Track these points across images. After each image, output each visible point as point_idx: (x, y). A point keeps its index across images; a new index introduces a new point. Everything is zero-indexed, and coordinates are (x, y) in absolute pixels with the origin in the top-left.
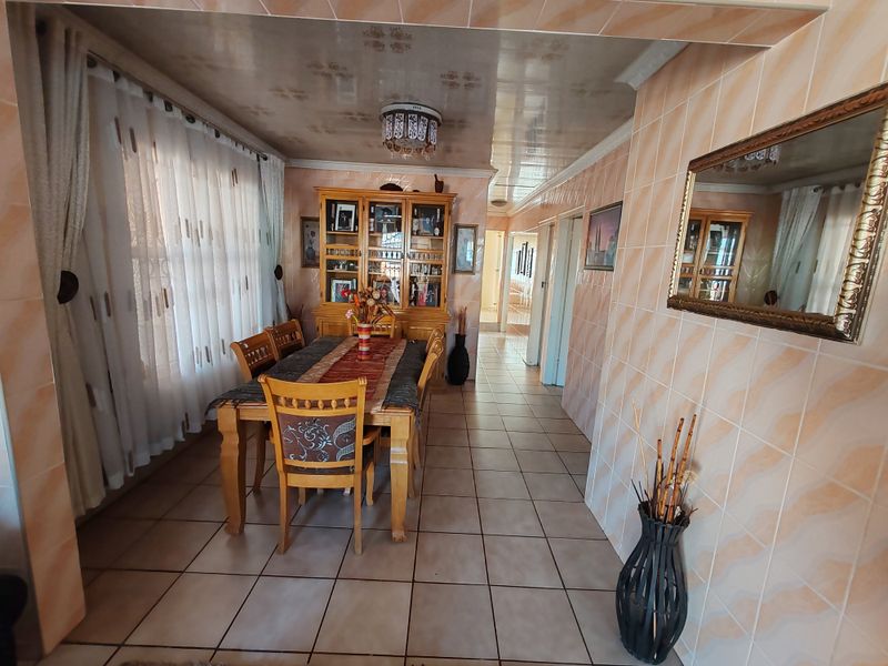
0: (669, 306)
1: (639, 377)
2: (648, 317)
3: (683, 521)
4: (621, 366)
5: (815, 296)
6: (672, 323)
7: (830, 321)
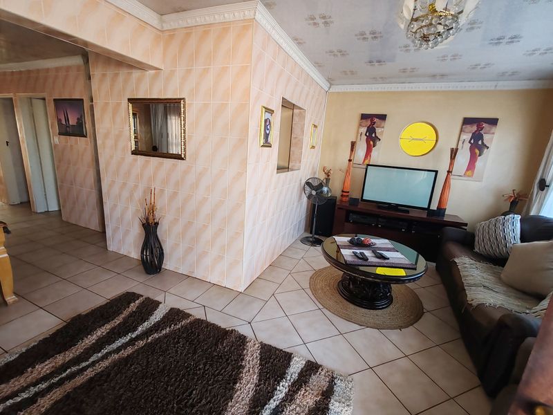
0: (132, 154)
1: (124, 184)
2: (123, 159)
3: (157, 224)
4: (113, 182)
5: (170, 147)
6: (136, 160)
7: (181, 155)
